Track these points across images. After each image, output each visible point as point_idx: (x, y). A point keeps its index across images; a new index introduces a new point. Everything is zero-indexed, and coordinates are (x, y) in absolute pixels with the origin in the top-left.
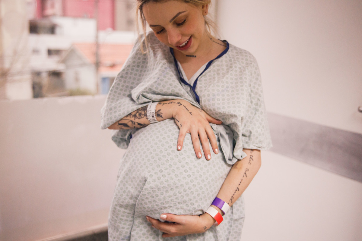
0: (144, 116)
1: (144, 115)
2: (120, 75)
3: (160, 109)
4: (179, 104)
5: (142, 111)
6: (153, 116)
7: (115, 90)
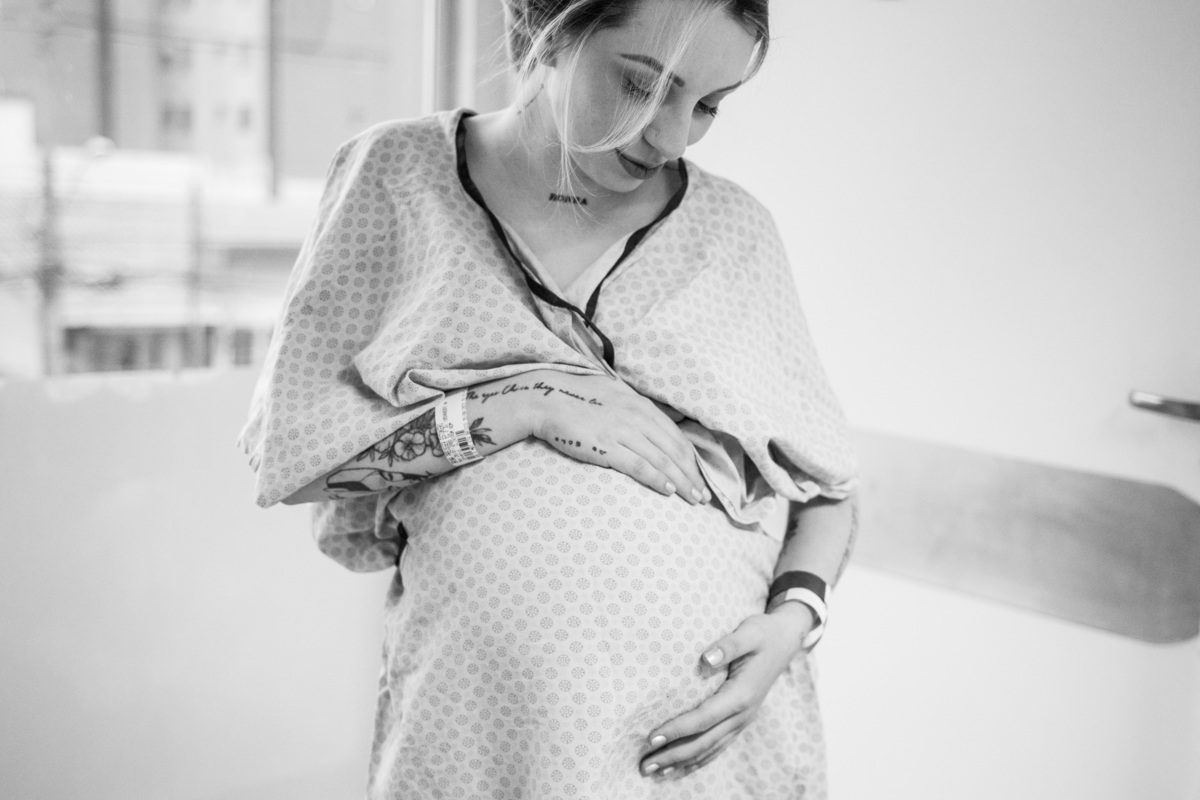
0: (425, 451)
1: (422, 448)
2: (301, 305)
3: (480, 417)
4: (545, 391)
5: (415, 433)
6: (463, 444)
7: (293, 360)
